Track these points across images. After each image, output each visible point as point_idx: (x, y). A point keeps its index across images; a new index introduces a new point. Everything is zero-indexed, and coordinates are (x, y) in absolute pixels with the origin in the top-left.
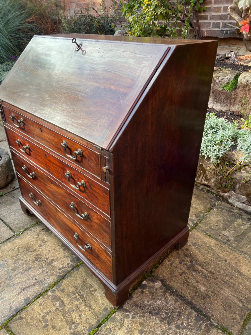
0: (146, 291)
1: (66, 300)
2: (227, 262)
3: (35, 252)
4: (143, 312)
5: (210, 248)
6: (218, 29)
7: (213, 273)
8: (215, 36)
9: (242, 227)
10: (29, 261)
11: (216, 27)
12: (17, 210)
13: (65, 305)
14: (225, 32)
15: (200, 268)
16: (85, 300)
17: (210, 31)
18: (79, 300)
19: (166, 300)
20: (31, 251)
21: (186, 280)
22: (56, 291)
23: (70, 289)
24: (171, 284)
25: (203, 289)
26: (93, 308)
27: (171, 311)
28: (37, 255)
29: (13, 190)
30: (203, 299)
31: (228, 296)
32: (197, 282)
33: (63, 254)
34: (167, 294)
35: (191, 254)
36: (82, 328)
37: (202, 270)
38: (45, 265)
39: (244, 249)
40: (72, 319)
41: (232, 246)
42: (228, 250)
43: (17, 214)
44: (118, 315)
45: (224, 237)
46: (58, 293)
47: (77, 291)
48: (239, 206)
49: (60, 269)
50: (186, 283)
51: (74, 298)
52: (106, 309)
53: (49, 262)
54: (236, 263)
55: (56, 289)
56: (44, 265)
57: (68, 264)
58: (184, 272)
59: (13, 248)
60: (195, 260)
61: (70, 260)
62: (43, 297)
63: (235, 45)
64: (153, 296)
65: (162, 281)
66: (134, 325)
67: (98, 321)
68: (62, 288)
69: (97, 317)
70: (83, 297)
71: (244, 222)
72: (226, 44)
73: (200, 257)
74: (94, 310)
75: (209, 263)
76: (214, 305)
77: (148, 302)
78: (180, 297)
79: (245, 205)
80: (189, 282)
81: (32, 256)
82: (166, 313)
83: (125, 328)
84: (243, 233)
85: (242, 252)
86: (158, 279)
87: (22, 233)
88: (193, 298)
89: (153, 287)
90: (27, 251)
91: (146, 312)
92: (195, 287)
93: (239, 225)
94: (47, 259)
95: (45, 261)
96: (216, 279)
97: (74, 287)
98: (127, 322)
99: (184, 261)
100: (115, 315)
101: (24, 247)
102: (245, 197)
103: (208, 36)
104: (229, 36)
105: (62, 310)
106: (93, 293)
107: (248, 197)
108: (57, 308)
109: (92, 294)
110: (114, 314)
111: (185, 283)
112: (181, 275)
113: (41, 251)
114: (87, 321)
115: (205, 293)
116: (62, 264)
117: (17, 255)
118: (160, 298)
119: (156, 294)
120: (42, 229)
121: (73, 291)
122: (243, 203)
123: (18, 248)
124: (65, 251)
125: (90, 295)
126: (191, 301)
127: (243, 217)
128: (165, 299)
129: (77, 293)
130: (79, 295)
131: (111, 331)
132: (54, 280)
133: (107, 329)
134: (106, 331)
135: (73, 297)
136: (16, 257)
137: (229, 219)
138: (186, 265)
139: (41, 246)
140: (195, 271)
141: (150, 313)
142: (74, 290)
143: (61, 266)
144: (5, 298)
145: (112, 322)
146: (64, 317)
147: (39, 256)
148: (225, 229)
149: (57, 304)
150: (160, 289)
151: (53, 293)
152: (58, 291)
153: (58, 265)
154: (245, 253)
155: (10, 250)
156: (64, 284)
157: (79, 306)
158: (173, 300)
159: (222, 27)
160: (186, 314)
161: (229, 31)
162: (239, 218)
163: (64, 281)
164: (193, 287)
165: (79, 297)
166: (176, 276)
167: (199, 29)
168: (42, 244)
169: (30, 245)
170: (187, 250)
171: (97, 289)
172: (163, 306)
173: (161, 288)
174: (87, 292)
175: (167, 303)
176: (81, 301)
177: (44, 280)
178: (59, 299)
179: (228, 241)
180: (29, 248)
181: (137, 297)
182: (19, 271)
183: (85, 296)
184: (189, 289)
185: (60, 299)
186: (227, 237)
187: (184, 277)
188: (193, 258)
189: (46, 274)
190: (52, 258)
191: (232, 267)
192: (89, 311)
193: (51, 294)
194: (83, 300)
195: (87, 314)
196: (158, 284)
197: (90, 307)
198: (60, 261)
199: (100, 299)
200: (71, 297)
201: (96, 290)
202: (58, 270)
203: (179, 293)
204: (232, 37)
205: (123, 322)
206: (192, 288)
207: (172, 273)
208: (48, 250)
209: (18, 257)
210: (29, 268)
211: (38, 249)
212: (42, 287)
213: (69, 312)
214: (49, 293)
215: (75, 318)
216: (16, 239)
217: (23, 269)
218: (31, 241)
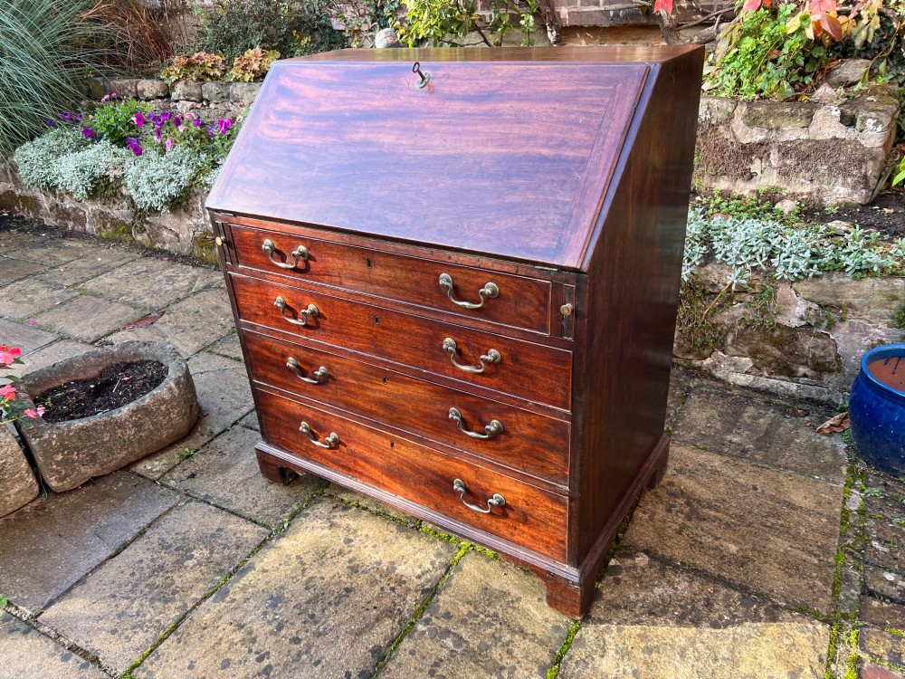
0: (623, 576)
1: (463, 632)
2: (759, 491)
3: (343, 556)
4: (636, 616)
5: (714, 472)
6: (597, 8)
7: (740, 516)
8: (592, 23)
9: (762, 420)
10: (339, 577)
11: (590, 5)
12: (246, 480)
13: (466, 642)
14: (612, 13)
15: (713, 513)
16: (505, 623)
17: (578, 12)
18: (493, 624)
19: (670, 583)
20: (332, 557)
21: (694, 540)
22: (433, 619)
23: (461, 608)
24: (668, 553)
25: (733, 548)
26: (530, 632)
27: (689, 601)
28: (350, 561)
29: (212, 440)
30: (742, 566)
31: (786, 551)
32: (717, 539)
33: (409, 547)
34: (669, 573)
35: (682, 492)
36: (526, 672)
37: (717, 514)
38: (381, 576)
39: (782, 461)
40: (495, 663)
41: (756, 460)
42: (750, 467)
43: (251, 489)
44: (589, 632)
45: (733, 446)
46: (439, 623)
47: (480, 610)
48: (738, 382)
49: (419, 577)
50: (696, 544)
51: (479, 624)
52: (557, 628)
53: (387, 569)
54: (776, 489)
55: (431, 615)
56: (378, 576)
57: (432, 563)
58: (683, 527)
59: (286, 560)
60: (694, 499)
61: (432, 554)
62: (410, 637)
63: (638, 39)
64: (641, 582)
65: (647, 552)
66: (627, 643)
67: (552, 652)
68: (442, 611)
69: (547, 646)
70: (498, 617)
71: (761, 411)
72: (617, 39)
73: (703, 493)
74: (534, 635)
75: (724, 501)
76: (766, 572)
77: (637, 595)
78: (695, 572)
79: (752, 377)
80: (701, 543)
81: (340, 565)
82: (681, 606)
83: (612, 652)
84: (766, 433)
85: (780, 466)
86: (637, 551)
87: (289, 525)
88: (721, 569)
89: (635, 567)
90: (322, 558)
91: (642, 614)
92: (716, 548)
93: (754, 418)
94: (379, 563)
95: (375, 569)
96: (750, 525)
97: (469, 603)
98: (611, 640)
99: (675, 506)
100: (581, 635)
101: (309, 551)
102: (748, 359)
103: (573, 23)
104: (624, 22)
105: (465, 650)
106: (516, 605)
107: (755, 358)
108: (452, 651)
109: (514, 608)
110: (579, 633)
111: (694, 545)
112: (679, 533)
113: (356, 551)
114: (530, 659)
115: (740, 554)
116: (420, 566)
117: (304, 571)
118: (656, 583)
119: (647, 577)
120: (334, 508)
121: (470, 612)
122: (746, 372)
123: (298, 557)
124: (411, 540)
125: (510, 610)
126: (719, 575)
127: (755, 400)
128: (668, 582)
129: (482, 613)
130: (486, 616)
131: (587, 664)
132: (416, 600)
133: (577, 663)
134: (577, 666)
135: (477, 622)
136: (304, 576)
137: (729, 411)
138: (682, 513)
139: (348, 541)
140: (705, 519)
141: (650, 613)
142: (472, 610)
143: (419, 572)
144: (323, 661)
145: (581, 647)
146: (476, 662)
147: (356, 562)
148: (729, 431)
149: (449, 642)
150: (651, 568)
151: (428, 624)
152: (437, 618)
153: (410, 569)
154: (786, 468)
155: (280, 564)
156: (444, 603)
157: (497, 635)
158: (684, 580)
159: (604, 4)
160: (721, 600)
161: (621, 12)
162: (748, 405)
163: (440, 597)
164: (713, 549)
165: (488, 619)
166: (670, 538)
167: (553, 10)
168: (352, 537)
169: (323, 545)
170: (671, 484)
171: (520, 595)
172: (670, 596)
173: (651, 566)
174: (501, 606)
175: (676, 589)
176: (498, 626)
177: (395, 605)
178: (447, 632)
179: (745, 451)
180: (324, 551)
181: (612, 592)
182: (327, 602)
183: (500, 616)
184: (706, 554)
185: (449, 632)
186: (739, 445)
187: (688, 535)
188: (689, 498)
189: (393, 594)
190: (389, 560)
191: (772, 498)
192: (524, 638)
193: (424, 628)
194: (501, 624)
195: (522, 646)
196: (642, 560)
197: (522, 632)
198: (410, 562)
199: (536, 612)
200: (471, 624)
201: (519, 599)
202: (416, 580)
203: (689, 566)
204: (631, 22)
205: (604, 642)
206: (712, 552)
207: (660, 533)
208: (370, 546)
209: (310, 575)
210: (348, 590)
211: (346, 549)
212: (397, 620)
213: (481, 651)
214: (421, 627)
215: (501, 659)
216: (281, 539)
217: (333, 595)
218: (319, 536)
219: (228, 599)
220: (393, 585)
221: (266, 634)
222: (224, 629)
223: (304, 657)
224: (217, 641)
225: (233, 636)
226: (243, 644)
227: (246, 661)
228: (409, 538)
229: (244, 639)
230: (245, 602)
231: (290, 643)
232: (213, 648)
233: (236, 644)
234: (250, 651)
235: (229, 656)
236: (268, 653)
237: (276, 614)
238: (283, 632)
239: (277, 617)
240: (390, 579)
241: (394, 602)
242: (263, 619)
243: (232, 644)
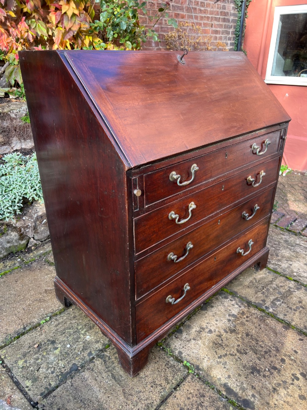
1: (272, 298)
3: (222, 335)
10: (238, 338)
13: (277, 298)
18: (268, 288)
20: (222, 340)
22: (265, 305)
26: (271, 279)
28: (226, 332)
33: (219, 307)
38: (238, 321)
40: (287, 291)
44: (271, 266)
46: (268, 304)
47: (260, 291)
52: (269, 272)
53: (233, 317)
56: (238, 322)
57: (231, 300)
59: (221, 364)
61: (225, 300)
62: (277, 315)
66: (275, 259)
68: (261, 302)
69: (277, 277)
74: (272, 279)
83: (278, 263)
87: (188, 362)
90: (222, 345)
94: (229, 320)
95: (233, 322)
97: (256, 293)
101: (216, 352)
105: (282, 299)
108: (283, 302)
109: (259, 281)
110: (271, 268)
113: (219, 329)
114: (284, 282)
117: (231, 355)
120: (178, 337)
121: (261, 294)
123: (220, 357)
124: (214, 306)
125: (260, 282)
130: (263, 289)
131: (284, 269)
132: (254, 310)
133: (284, 272)
135: (267, 292)
136: (236, 355)
139: (210, 331)
143: (236, 306)
144: (294, 349)
146: (287, 297)
147: (227, 329)
149: (278, 303)
151: (269, 308)
152: (265, 304)
153: (235, 309)
155: (225, 367)
156: (257, 301)
157: (273, 288)
163: (253, 301)
165: (265, 289)
168: (207, 330)
169: (211, 344)
171: (253, 278)
174: (258, 284)
177: (258, 318)
180: (216, 344)
182: (256, 345)
183: (263, 285)
185: (272, 302)
190: (227, 316)
192: (275, 281)
194: (267, 286)
195: (279, 283)
197: (271, 281)
198: (229, 308)
200: (268, 294)
201: (255, 279)
202: (242, 308)
205: (274, 263)
208: (216, 322)
209: (236, 352)
210: (247, 335)
211: (217, 333)
212: (266, 318)
213: (282, 294)
214: (271, 310)
215: (285, 290)
216: (200, 367)
217: (251, 342)
218: (202, 345)
219: (252, 399)
220: (245, 317)
221: (280, 376)
222: (277, 400)
223: (292, 358)
224: (286, 404)
225: (282, 394)
226: (288, 388)
227: (299, 386)
228: (212, 307)
229: (284, 388)
230: (255, 389)
231: (285, 364)
232: (291, 406)
233: (288, 392)
234: (292, 384)
235: (296, 396)
236: (293, 375)
237: (265, 370)
238: (278, 366)
239: (267, 369)
240: (240, 317)
241: (255, 318)
242: (269, 377)
243: (288, 394)
